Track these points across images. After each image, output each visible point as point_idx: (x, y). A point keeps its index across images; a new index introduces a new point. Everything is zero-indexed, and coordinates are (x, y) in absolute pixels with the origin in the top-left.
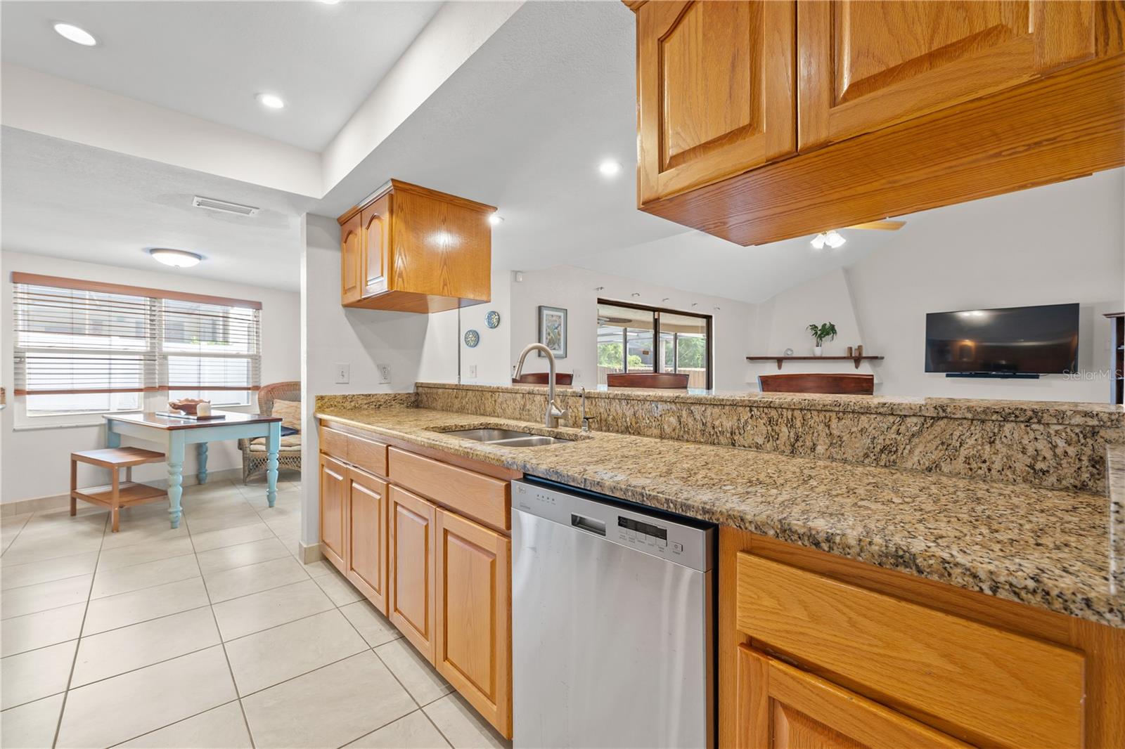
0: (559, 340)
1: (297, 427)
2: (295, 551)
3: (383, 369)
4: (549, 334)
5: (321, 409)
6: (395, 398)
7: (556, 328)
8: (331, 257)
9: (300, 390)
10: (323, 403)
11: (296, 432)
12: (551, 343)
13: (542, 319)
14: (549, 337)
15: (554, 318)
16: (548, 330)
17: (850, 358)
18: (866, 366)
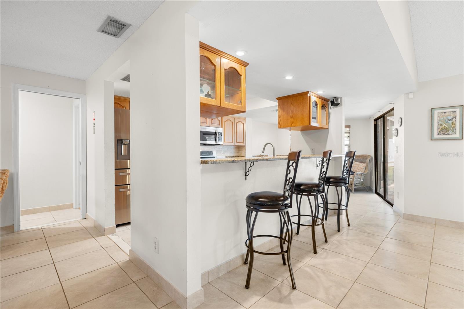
0: (454, 127)
4: (441, 125)
7: (451, 120)
12: (443, 131)
13: (434, 117)
14: (441, 127)
15: (447, 114)
16: (440, 123)
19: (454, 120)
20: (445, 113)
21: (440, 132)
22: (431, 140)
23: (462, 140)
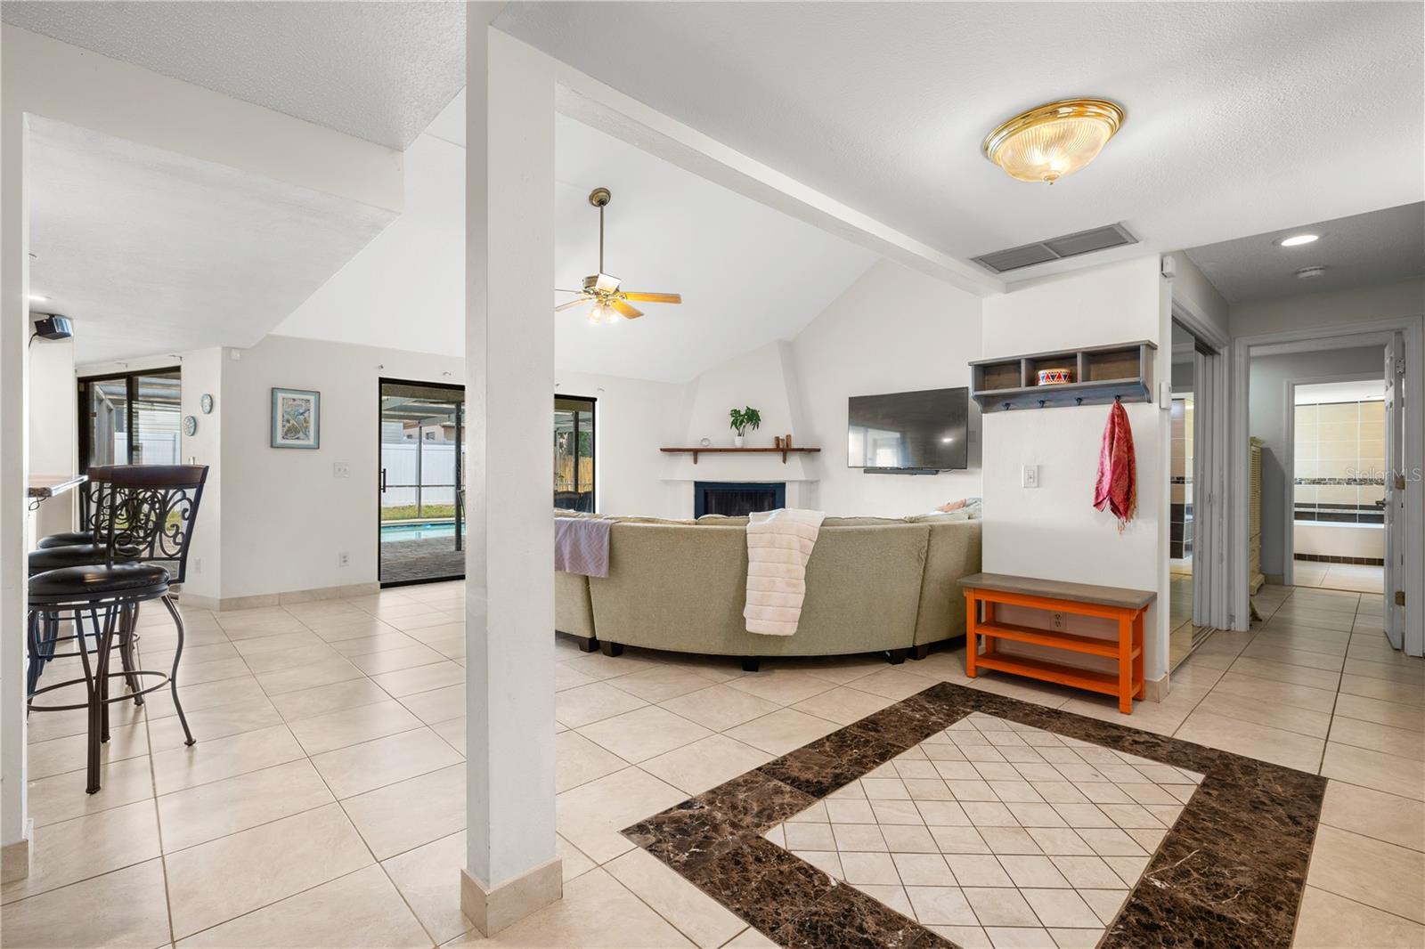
0: (307, 428)
4: (288, 421)
7: (302, 414)
12: (291, 432)
13: (276, 404)
14: (288, 425)
15: (296, 402)
16: (286, 416)
17: (777, 449)
18: (795, 461)
19: (306, 415)
20: (294, 400)
21: (286, 434)
22: (272, 446)
23: (318, 450)
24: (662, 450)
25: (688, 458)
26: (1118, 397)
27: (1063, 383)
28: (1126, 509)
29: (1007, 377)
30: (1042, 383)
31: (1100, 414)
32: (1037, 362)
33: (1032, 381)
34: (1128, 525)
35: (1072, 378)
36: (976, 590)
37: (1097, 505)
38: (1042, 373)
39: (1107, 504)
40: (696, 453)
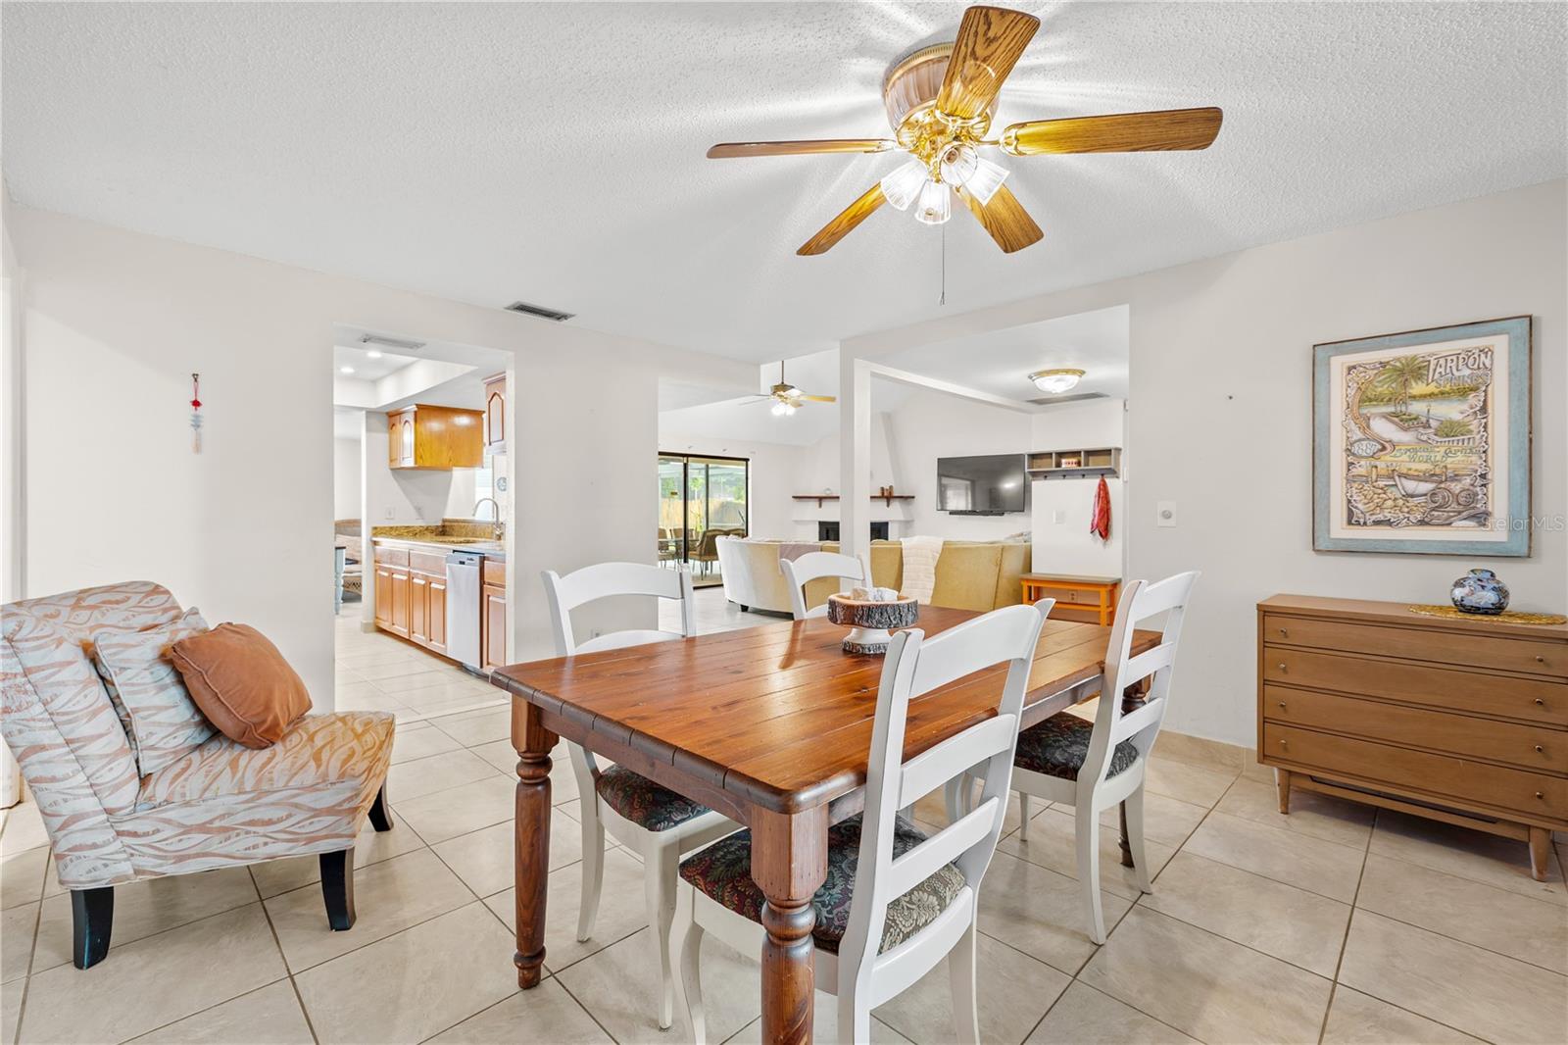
1: (358, 559)
2: (358, 625)
3: (419, 510)
5: (375, 535)
6: (427, 529)
8: (382, 437)
9: (360, 526)
10: (377, 531)
11: (356, 562)
17: (882, 497)
18: (896, 505)
24: (794, 497)
25: (816, 503)
26: (1102, 475)
27: (1075, 467)
28: (1107, 535)
29: (1046, 461)
30: (1063, 466)
31: (1093, 483)
32: (1061, 455)
33: (1058, 465)
34: (1109, 542)
35: (1079, 464)
36: (1028, 580)
37: (1092, 532)
38: (1063, 461)
39: (1097, 531)
40: (820, 499)
